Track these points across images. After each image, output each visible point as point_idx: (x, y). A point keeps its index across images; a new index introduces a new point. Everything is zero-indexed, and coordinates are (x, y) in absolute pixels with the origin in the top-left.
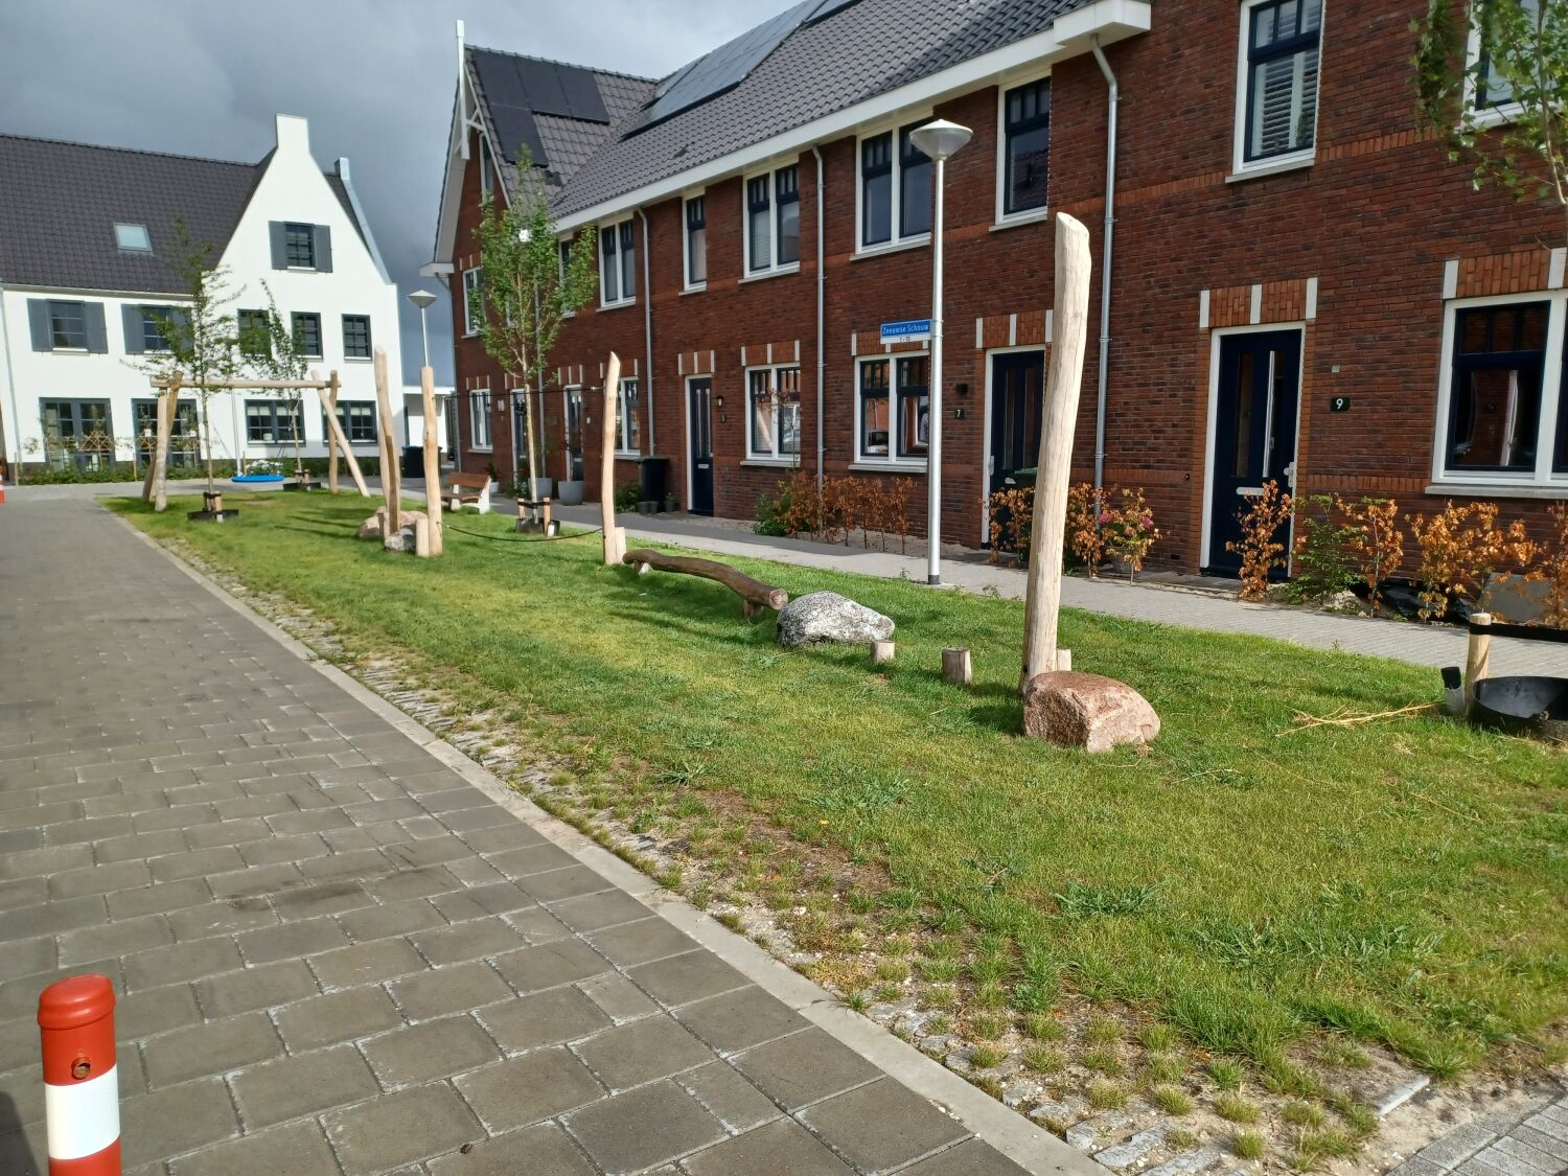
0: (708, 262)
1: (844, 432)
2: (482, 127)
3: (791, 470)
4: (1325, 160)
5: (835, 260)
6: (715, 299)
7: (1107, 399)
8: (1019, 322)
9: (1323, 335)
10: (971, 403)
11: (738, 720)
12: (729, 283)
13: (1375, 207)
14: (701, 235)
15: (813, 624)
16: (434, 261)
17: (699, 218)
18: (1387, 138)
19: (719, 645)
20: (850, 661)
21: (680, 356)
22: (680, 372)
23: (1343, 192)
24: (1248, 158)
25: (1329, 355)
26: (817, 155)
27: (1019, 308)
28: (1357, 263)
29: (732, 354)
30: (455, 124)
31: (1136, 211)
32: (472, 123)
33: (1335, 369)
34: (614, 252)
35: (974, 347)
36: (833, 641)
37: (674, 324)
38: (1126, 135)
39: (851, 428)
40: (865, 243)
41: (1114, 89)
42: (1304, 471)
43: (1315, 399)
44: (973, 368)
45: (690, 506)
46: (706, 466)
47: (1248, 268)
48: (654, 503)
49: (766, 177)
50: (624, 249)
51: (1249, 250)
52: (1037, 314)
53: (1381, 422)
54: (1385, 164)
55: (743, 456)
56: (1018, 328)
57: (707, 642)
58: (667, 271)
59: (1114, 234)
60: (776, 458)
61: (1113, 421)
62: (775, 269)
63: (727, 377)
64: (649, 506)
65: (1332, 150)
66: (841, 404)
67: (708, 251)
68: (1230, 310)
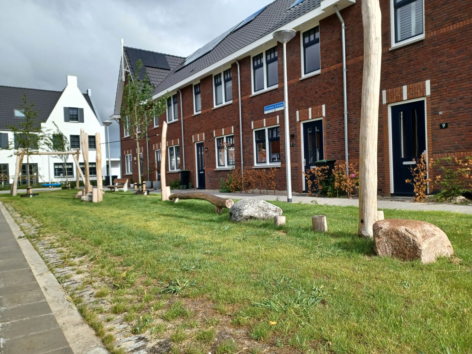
0: (202, 104)
1: (250, 156)
2: (129, 71)
3: (232, 170)
4: (429, 36)
5: (244, 98)
6: (204, 116)
7: (348, 134)
8: (312, 110)
9: (435, 101)
10: (296, 141)
11: (211, 254)
12: (209, 110)
13: (452, 51)
14: (199, 96)
15: (246, 211)
16: (114, 115)
17: (198, 90)
18: (455, 25)
19: (203, 223)
20: (265, 226)
21: (193, 136)
22: (193, 141)
23: (438, 47)
24: (396, 41)
25: (437, 108)
26: (237, 63)
27: (312, 105)
28: (447, 72)
29: (211, 133)
30: (121, 71)
31: (355, 66)
32: (126, 70)
33: (441, 113)
34: (171, 105)
35: (296, 121)
36: (255, 218)
37: (191, 126)
38: (349, 40)
39: (252, 154)
40: (255, 91)
41: (343, 25)
42: (431, 153)
43: (433, 125)
44: (296, 128)
45: (197, 187)
46: (202, 172)
47: (401, 80)
48: (185, 186)
49: (220, 74)
50: (174, 104)
51: (401, 73)
52: (319, 107)
53: (463, 131)
54: (455, 34)
55: (215, 167)
56: (312, 112)
57: (198, 222)
58: (188, 108)
59: (347, 75)
60: (226, 167)
61: (351, 141)
62: (224, 103)
63: (209, 141)
64: (183, 187)
65: (432, 33)
66: (248, 146)
67: (202, 101)
68: (395, 96)
